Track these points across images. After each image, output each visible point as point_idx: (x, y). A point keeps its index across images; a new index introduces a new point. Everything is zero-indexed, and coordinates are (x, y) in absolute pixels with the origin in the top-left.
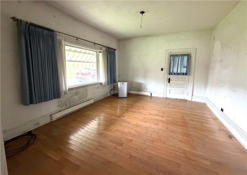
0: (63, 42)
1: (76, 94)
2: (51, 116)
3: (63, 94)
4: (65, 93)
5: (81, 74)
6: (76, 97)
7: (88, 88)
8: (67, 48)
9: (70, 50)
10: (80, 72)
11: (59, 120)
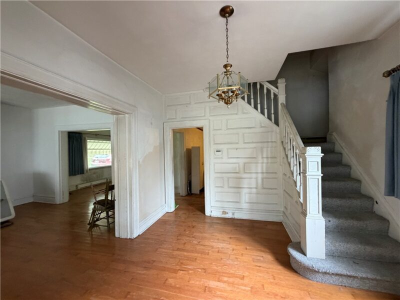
0: (87, 138)
1: (94, 173)
2: (77, 186)
3: (85, 172)
4: (87, 171)
5: (98, 162)
6: (94, 175)
7: (105, 169)
8: (88, 141)
9: (90, 142)
10: (96, 159)
11: (82, 189)
